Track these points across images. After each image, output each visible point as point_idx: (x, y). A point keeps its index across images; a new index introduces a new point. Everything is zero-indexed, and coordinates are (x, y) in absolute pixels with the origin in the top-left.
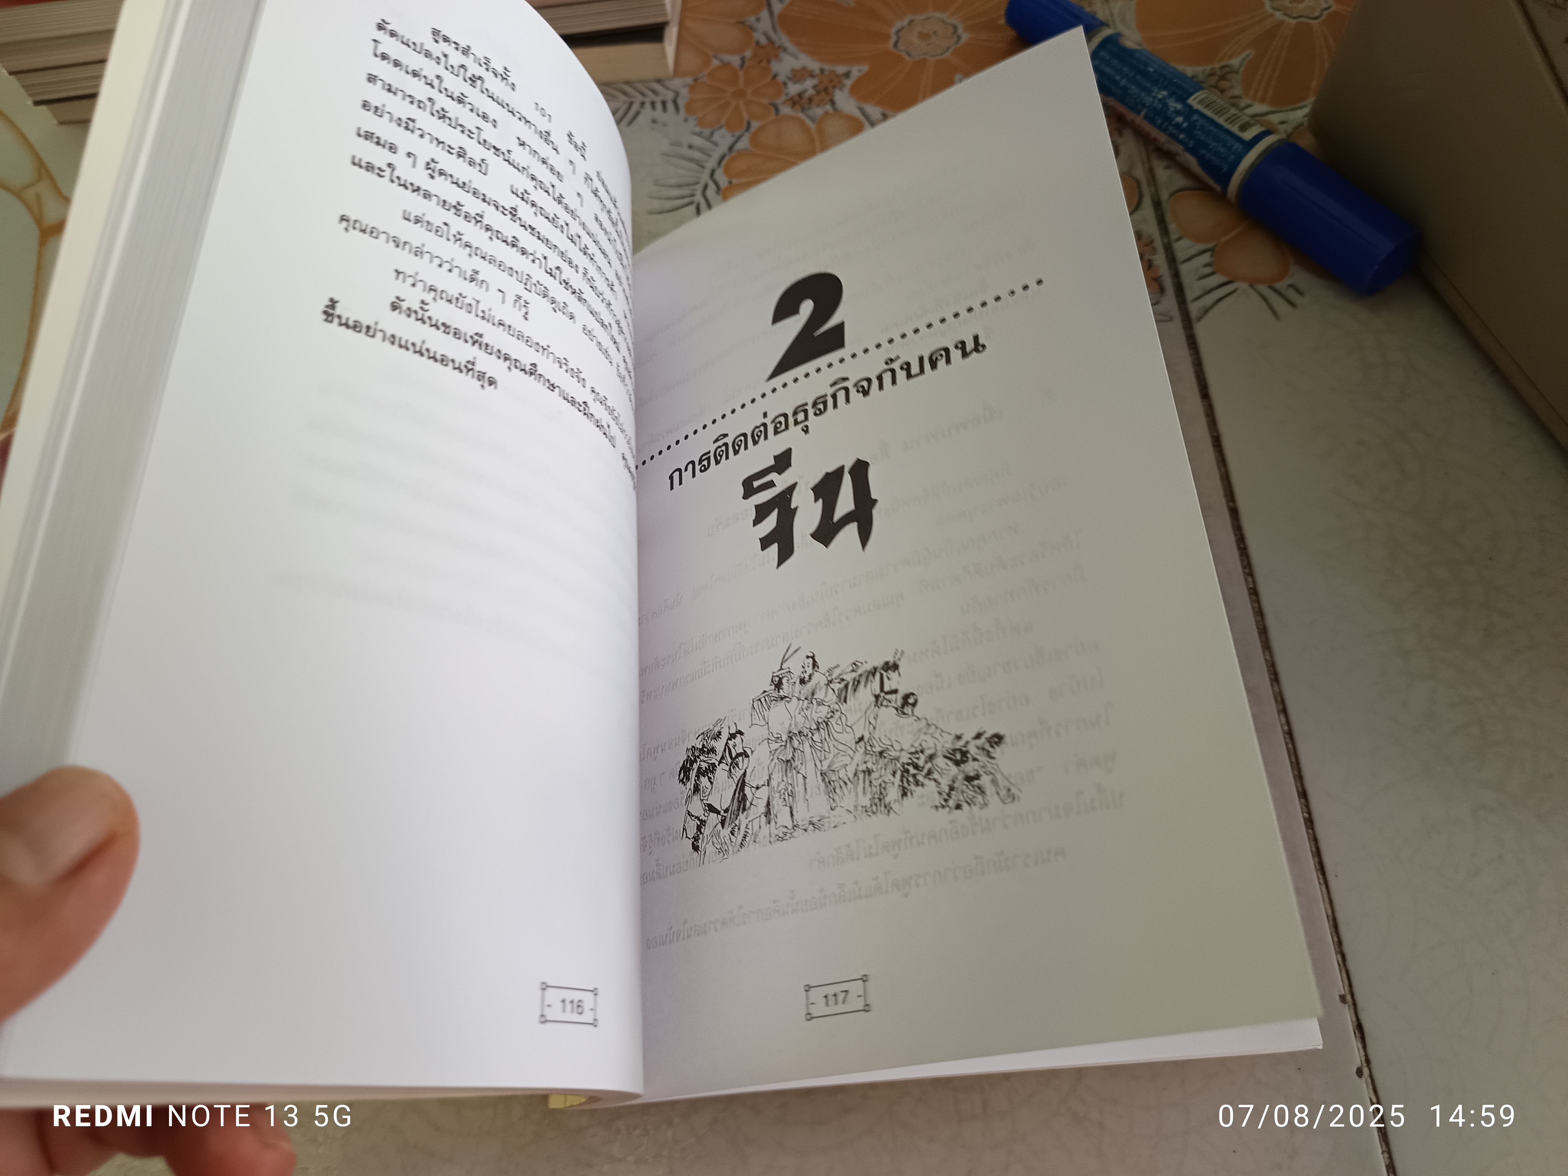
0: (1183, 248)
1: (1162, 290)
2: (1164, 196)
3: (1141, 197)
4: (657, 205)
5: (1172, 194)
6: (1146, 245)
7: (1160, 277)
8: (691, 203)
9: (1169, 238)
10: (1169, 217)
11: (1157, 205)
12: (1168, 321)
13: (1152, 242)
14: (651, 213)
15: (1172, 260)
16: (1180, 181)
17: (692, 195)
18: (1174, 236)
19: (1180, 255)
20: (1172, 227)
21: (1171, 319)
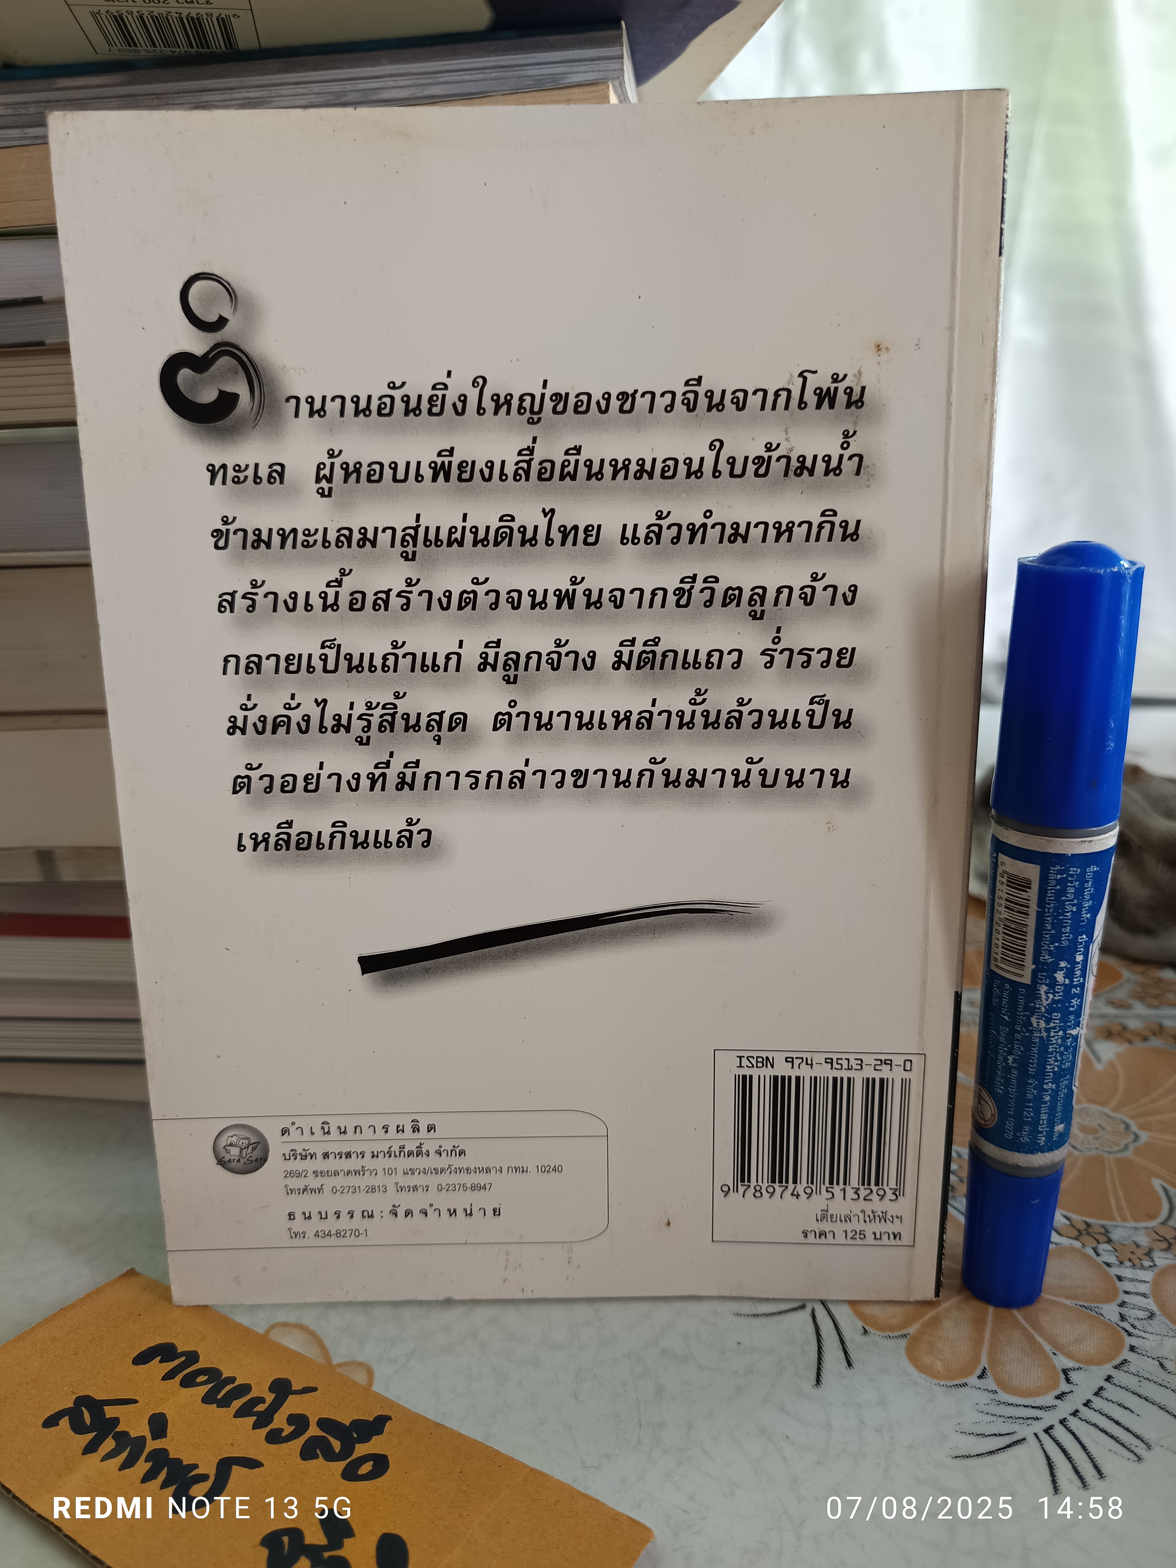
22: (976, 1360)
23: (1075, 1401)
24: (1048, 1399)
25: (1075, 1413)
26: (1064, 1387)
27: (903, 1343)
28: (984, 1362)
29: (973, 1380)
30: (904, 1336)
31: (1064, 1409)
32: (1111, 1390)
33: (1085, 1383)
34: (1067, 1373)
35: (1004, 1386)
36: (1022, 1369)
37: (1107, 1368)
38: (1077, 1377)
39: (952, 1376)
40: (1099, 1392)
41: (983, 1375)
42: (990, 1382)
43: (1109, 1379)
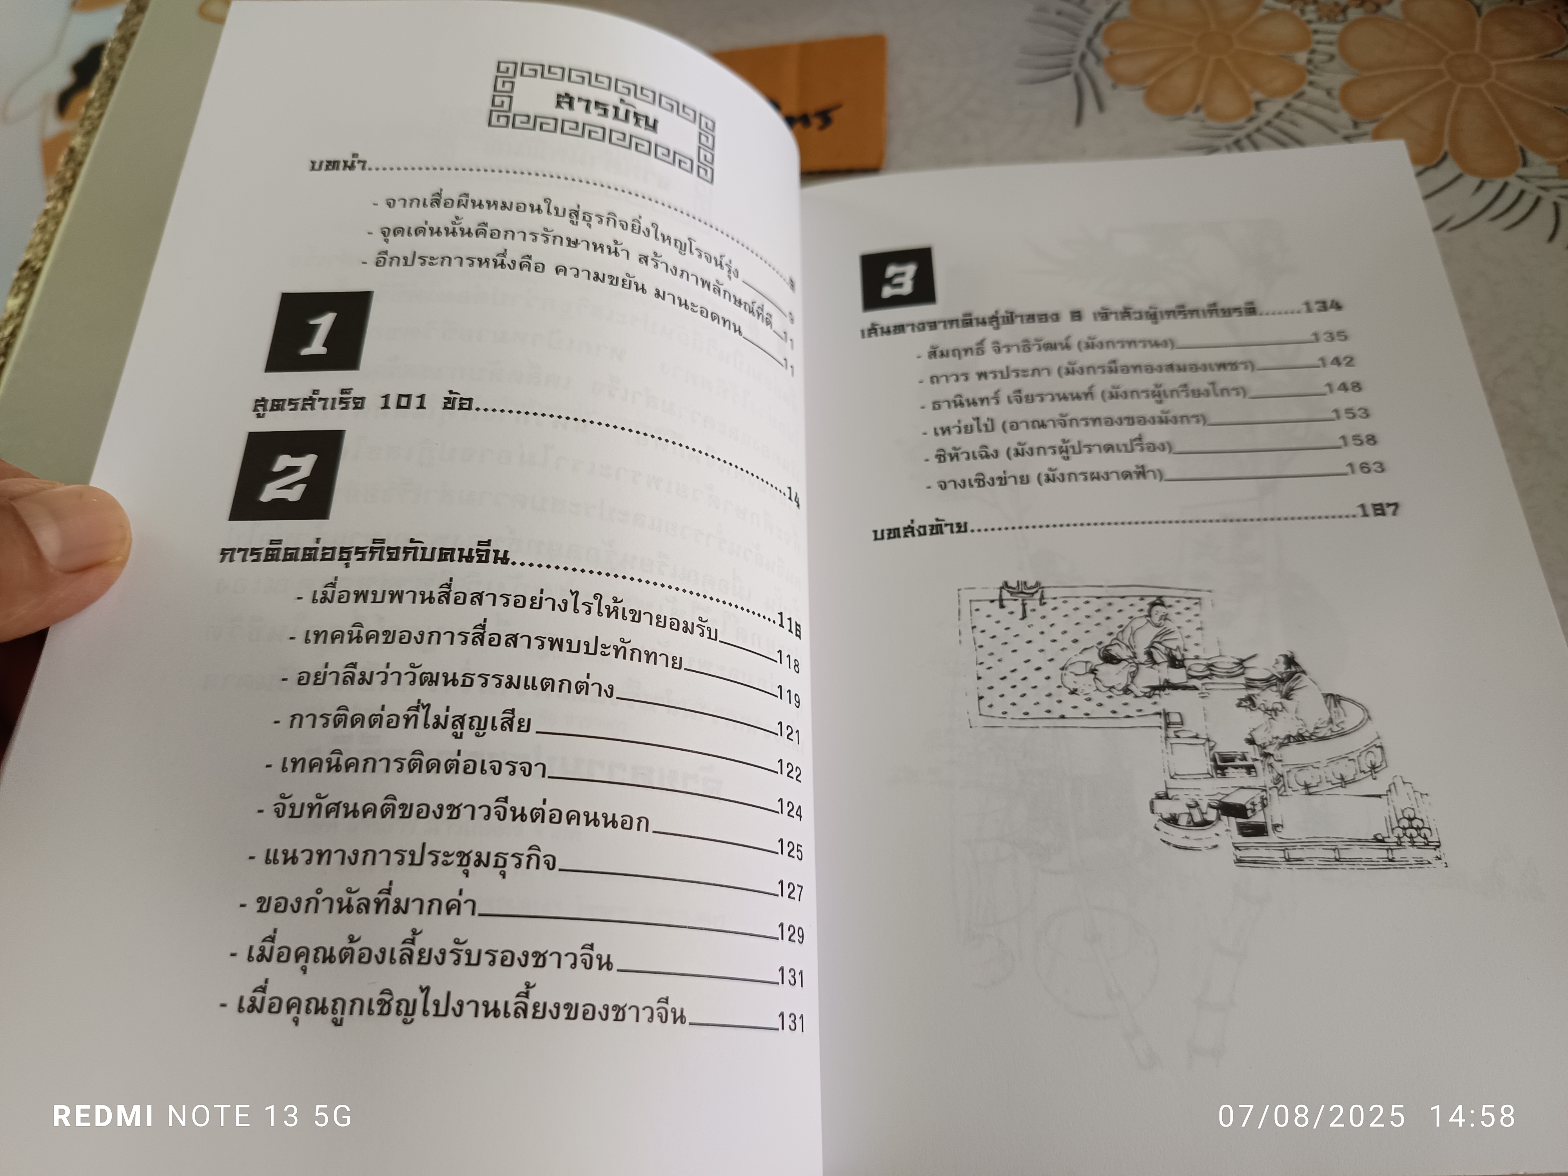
22: (1194, 98)
23: (1260, 122)
24: (1241, 122)
25: (1258, 130)
26: (1253, 112)
27: (1142, 92)
28: (1199, 99)
29: (1190, 114)
30: (1143, 88)
31: (1251, 127)
32: (1287, 113)
33: (1270, 109)
34: (1258, 104)
35: (1212, 115)
36: (1226, 101)
37: (1288, 98)
38: (1264, 106)
39: (1176, 112)
40: (1279, 115)
41: (1198, 109)
42: (1201, 114)
43: (1288, 105)
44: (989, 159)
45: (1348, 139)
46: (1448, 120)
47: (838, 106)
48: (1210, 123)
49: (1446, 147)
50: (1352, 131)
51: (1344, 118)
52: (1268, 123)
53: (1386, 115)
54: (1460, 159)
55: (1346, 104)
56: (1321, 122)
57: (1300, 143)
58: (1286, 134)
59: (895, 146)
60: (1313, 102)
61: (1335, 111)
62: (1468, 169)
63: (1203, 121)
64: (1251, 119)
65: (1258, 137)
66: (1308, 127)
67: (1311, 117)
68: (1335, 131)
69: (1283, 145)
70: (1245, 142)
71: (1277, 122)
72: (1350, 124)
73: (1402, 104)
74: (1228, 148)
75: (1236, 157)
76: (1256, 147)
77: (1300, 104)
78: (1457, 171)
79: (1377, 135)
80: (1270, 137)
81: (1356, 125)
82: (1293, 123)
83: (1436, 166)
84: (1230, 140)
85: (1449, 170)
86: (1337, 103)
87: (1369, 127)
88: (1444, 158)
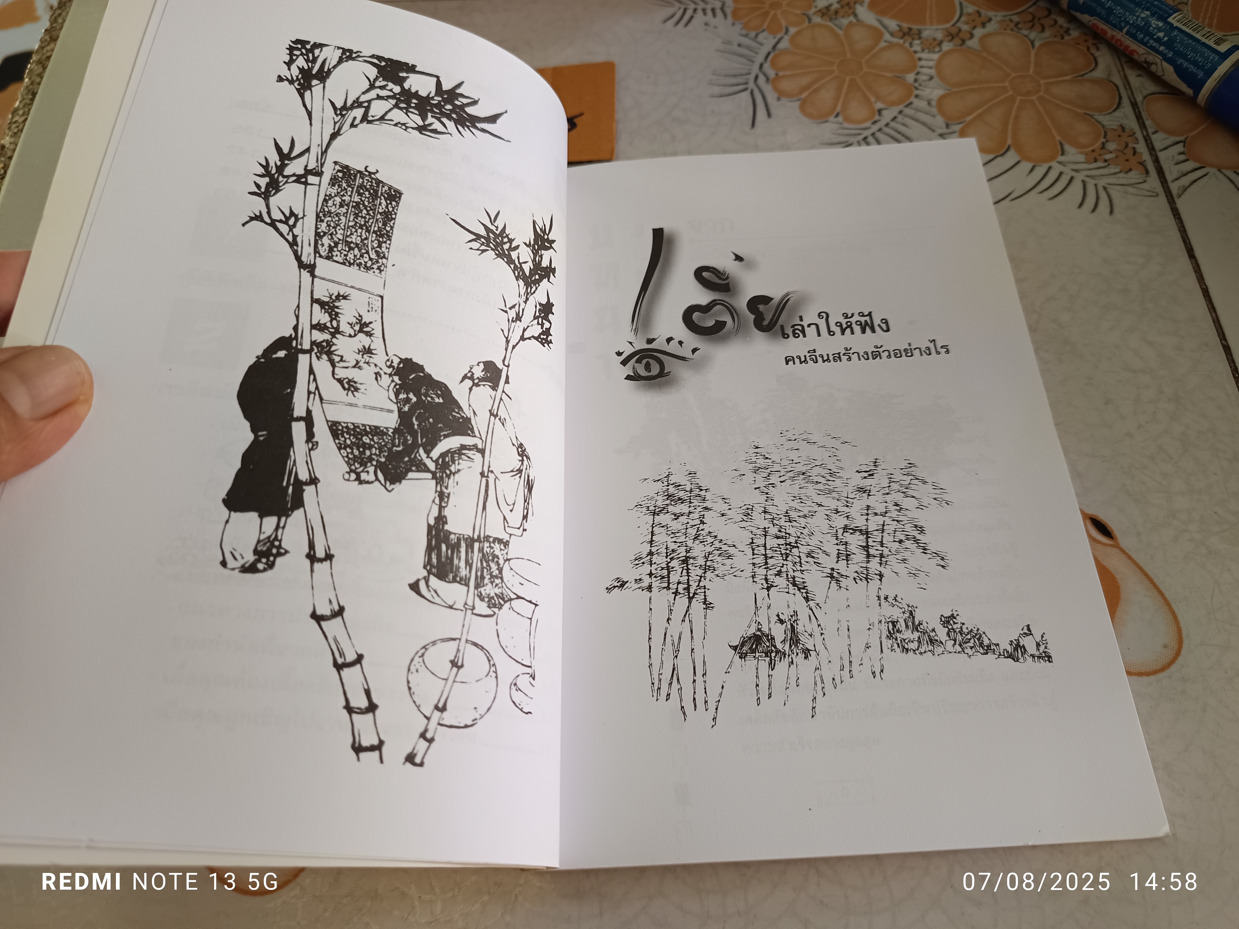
0: (1159, 140)
1: (1147, 172)
2: (1139, 99)
3: (1120, 98)
4: (717, 90)
5: (1145, 98)
6: (1129, 136)
7: (1145, 161)
8: (746, 89)
9: (1147, 131)
10: (1144, 115)
11: (1134, 105)
12: (1155, 196)
13: (1134, 133)
14: (712, 96)
15: (1151, 149)
16: (1151, 87)
17: (746, 83)
18: (1150, 131)
19: (1158, 145)
20: (1148, 123)
21: (1157, 195)
22: (835, 108)
23: (881, 124)
24: (868, 124)
25: (880, 130)
26: (877, 117)
27: (798, 103)
28: (839, 108)
29: (832, 118)
30: (799, 100)
31: (875, 128)
32: (900, 117)
33: (888, 115)
34: (880, 111)
35: (847, 119)
36: (857, 110)
37: (901, 107)
38: (884, 113)
39: (821, 117)
40: (894, 119)
41: (837, 115)
42: (840, 119)
43: (901, 112)
44: (689, 153)
45: (942, 136)
46: (1011, 121)
47: (581, 115)
48: (846, 125)
49: (1009, 142)
50: (945, 131)
51: (939, 121)
52: (887, 125)
53: (969, 118)
54: (1019, 150)
55: (941, 111)
56: (924, 124)
57: (909, 139)
58: (899, 133)
59: (622, 144)
60: (917, 110)
61: (934, 116)
62: (1024, 157)
63: (841, 124)
64: (875, 122)
65: (879, 135)
66: (914, 128)
67: (916, 120)
68: (934, 131)
69: (898, 141)
70: (871, 139)
71: (893, 124)
72: (944, 126)
73: (979, 111)
74: (859, 144)
75: (864, 148)
76: (879, 142)
77: (908, 111)
78: (1017, 158)
79: (963, 134)
80: (888, 135)
81: (948, 126)
82: (904, 125)
83: (1002, 155)
84: (860, 138)
85: (1011, 157)
86: (934, 110)
87: (957, 128)
88: (1008, 150)
